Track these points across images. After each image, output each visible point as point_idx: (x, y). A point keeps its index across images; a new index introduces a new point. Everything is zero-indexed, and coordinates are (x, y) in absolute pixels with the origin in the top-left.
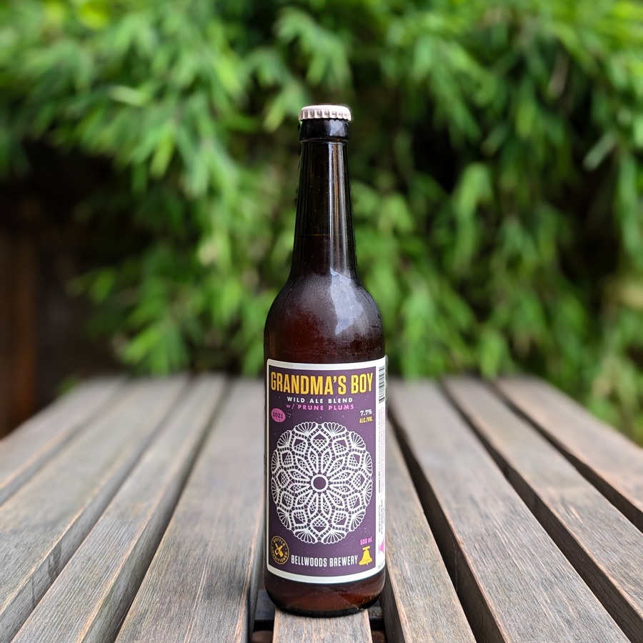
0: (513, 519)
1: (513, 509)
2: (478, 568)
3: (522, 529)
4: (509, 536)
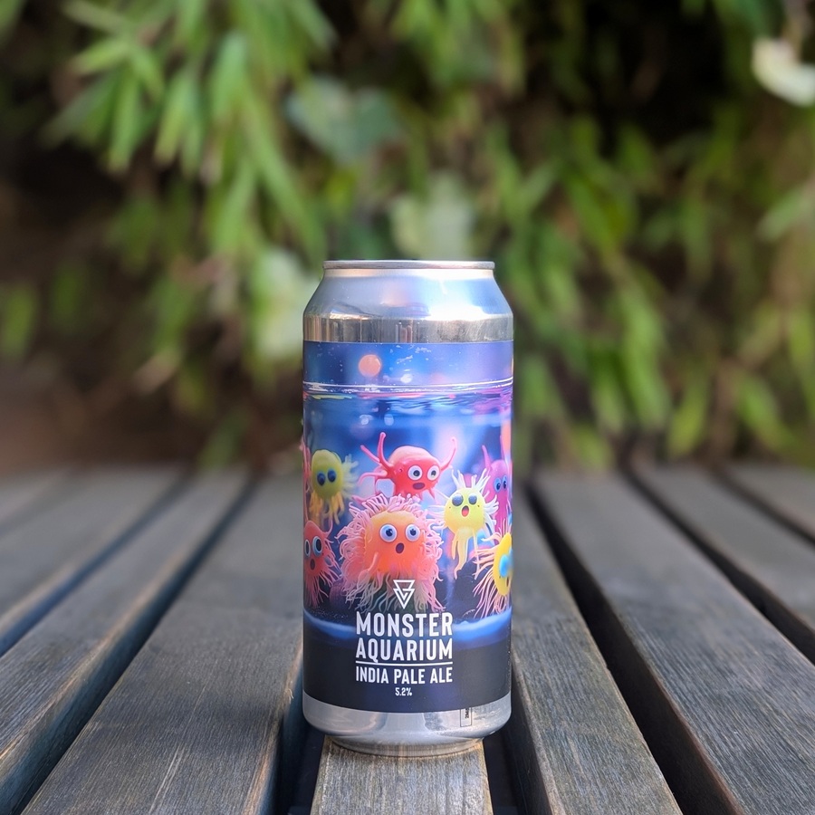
2: (715, 751)
4: (775, 702)
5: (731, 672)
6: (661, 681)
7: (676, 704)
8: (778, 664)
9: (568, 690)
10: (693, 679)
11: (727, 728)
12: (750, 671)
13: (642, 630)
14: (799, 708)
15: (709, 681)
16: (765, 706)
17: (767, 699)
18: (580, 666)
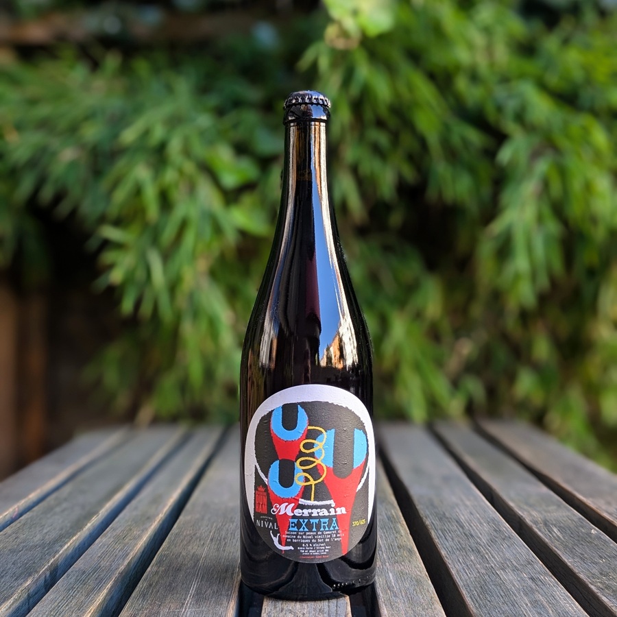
2: (460, 577)
3: (506, 546)
4: (492, 551)
5: (472, 535)
6: (436, 541)
7: (443, 553)
8: (496, 531)
9: (390, 547)
10: (452, 539)
11: (467, 565)
12: (481, 534)
13: (428, 513)
14: (504, 555)
15: (461, 540)
16: (487, 553)
17: (488, 549)
18: (397, 533)
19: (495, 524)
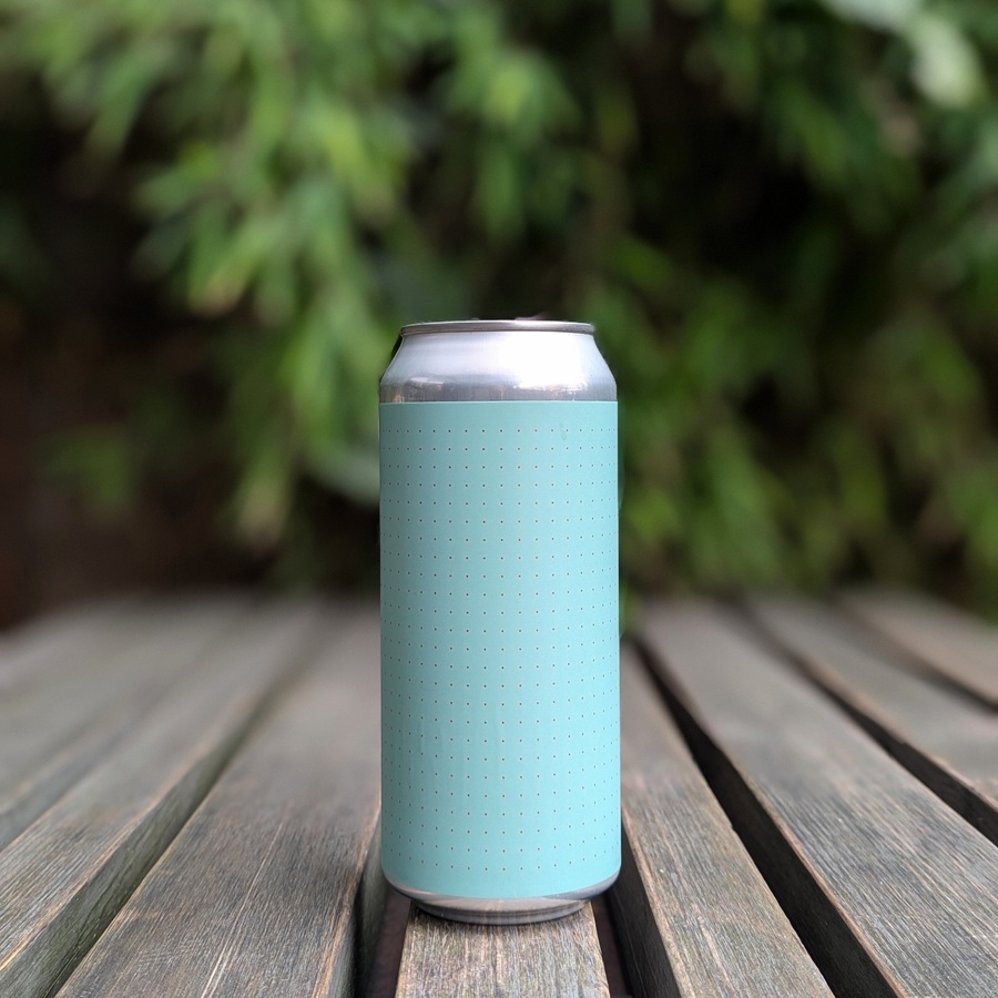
0: (935, 839)
1: (931, 820)
2: (881, 944)
3: (963, 860)
4: (935, 872)
5: (877, 834)
8: (926, 821)
9: (694, 863)
10: (835, 844)
11: (888, 911)
12: (897, 830)
13: (766, 781)
14: (965, 880)
18: (702, 828)
19: (921, 807)
